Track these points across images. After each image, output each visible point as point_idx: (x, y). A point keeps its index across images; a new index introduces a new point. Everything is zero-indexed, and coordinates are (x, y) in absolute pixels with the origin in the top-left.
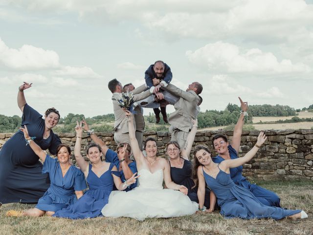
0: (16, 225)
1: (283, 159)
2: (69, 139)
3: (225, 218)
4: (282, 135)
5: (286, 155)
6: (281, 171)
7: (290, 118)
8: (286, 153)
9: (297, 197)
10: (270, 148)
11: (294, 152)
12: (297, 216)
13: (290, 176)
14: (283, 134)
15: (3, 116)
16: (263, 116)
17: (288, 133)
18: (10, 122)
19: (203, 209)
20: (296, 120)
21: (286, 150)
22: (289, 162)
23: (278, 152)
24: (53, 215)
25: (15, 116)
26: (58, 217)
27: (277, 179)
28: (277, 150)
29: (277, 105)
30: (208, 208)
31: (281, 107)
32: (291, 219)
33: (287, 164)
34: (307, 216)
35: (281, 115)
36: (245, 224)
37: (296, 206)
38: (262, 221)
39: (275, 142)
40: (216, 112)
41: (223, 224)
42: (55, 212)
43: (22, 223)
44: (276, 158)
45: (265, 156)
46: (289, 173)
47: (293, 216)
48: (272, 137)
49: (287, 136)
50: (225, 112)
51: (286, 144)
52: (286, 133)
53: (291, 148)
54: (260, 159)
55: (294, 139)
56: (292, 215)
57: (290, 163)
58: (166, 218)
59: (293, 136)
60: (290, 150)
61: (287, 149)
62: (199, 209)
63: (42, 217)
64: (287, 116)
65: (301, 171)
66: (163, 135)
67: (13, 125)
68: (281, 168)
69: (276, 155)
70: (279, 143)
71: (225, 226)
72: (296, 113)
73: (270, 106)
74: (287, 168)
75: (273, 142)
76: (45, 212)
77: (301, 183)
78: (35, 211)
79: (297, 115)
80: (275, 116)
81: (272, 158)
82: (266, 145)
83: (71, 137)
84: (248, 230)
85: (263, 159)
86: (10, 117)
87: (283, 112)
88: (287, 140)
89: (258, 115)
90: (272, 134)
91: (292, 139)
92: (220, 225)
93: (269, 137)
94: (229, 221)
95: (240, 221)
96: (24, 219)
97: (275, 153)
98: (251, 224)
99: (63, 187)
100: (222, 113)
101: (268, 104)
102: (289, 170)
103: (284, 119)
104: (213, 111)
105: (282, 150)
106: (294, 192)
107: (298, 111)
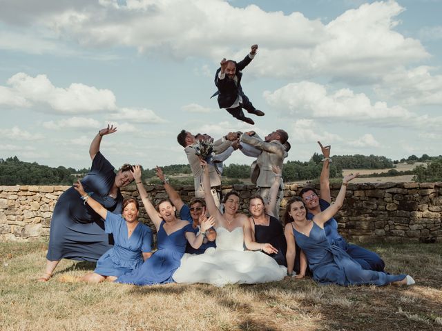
0: (72, 292)
1: (382, 218)
2: (129, 193)
3: (319, 285)
4: (381, 189)
5: (386, 212)
6: (380, 232)
7: (386, 171)
8: (386, 210)
9: (401, 261)
10: (368, 204)
11: (395, 209)
12: (403, 282)
13: (390, 237)
14: (383, 187)
15: (47, 167)
16: (355, 168)
17: (389, 186)
18: (55, 174)
19: (292, 275)
20: (393, 174)
21: (386, 206)
22: (389, 221)
23: (376, 210)
24: (116, 281)
25: (60, 167)
26: (122, 283)
27: (376, 241)
28: (375, 206)
29: (371, 156)
30: (298, 272)
31: (376, 158)
32: (396, 286)
33: (388, 224)
34: (414, 282)
35: (376, 167)
36: (342, 292)
37: (400, 271)
38: (363, 288)
39: (373, 197)
40: (299, 163)
41: (318, 291)
42: (118, 277)
43: (80, 290)
44: (374, 216)
45: (361, 214)
46: (390, 233)
47: (398, 282)
48: (370, 191)
49: (387, 191)
50: (310, 163)
51: (386, 199)
52: (386, 187)
53: (392, 204)
54: (355, 218)
55: (395, 194)
56: (398, 280)
57: (391, 222)
58: (249, 285)
59: (394, 190)
60: (391, 207)
61: (388, 206)
62: (288, 274)
63: (103, 283)
64: (382, 169)
65: (404, 232)
66: (240, 189)
67: (58, 178)
68: (380, 228)
69: (373, 212)
70: (377, 198)
71: (319, 293)
72: (394, 165)
73: (363, 156)
74: (387, 228)
75: (371, 197)
76: (106, 277)
77: (404, 245)
78: (94, 277)
79: (395, 167)
80: (368, 169)
81: (370, 216)
82: (362, 201)
83: (132, 191)
84: (347, 298)
85: (358, 217)
86: (54, 168)
87: (378, 164)
88: (386, 195)
89: (349, 167)
90: (370, 187)
91: (393, 194)
92: (314, 292)
93: (366, 191)
94: (324, 288)
95: (337, 287)
96: (82, 286)
97: (373, 210)
98: (350, 291)
99: (129, 249)
100: (306, 164)
101: (361, 154)
102: (390, 230)
103: (379, 172)
104: (295, 162)
105: (381, 207)
106: (397, 255)
107: (396, 162)
